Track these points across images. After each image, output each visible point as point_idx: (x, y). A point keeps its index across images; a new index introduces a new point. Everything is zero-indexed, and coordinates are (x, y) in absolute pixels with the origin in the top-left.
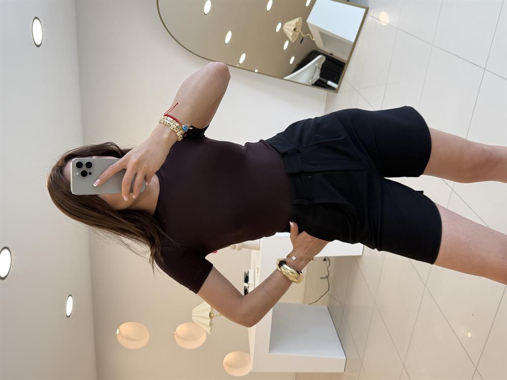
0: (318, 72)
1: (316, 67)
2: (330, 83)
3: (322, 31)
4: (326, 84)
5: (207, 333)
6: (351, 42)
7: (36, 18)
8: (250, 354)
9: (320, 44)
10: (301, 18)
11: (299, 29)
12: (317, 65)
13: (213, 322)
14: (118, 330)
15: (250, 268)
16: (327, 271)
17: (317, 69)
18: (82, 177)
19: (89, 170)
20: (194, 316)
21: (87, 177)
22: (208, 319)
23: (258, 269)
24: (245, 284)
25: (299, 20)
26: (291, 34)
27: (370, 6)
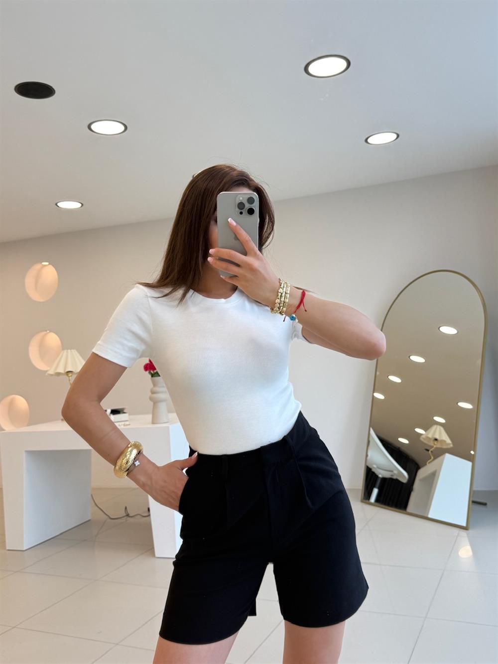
0: (387, 475)
1: (392, 471)
2: (375, 491)
3: (437, 475)
4: (374, 486)
5: (47, 371)
6: (428, 514)
7: (398, 136)
8: (28, 425)
9: (422, 474)
10: (451, 446)
11: (438, 445)
12: (395, 472)
13: (61, 377)
14: (47, 263)
15: (130, 414)
16: (136, 514)
17: (390, 473)
18: (237, 203)
19: (245, 211)
20: (67, 352)
21: (237, 209)
22: (65, 370)
23: (129, 425)
24: (109, 411)
25: (449, 444)
26: (430, 436)
27: (470, 531)
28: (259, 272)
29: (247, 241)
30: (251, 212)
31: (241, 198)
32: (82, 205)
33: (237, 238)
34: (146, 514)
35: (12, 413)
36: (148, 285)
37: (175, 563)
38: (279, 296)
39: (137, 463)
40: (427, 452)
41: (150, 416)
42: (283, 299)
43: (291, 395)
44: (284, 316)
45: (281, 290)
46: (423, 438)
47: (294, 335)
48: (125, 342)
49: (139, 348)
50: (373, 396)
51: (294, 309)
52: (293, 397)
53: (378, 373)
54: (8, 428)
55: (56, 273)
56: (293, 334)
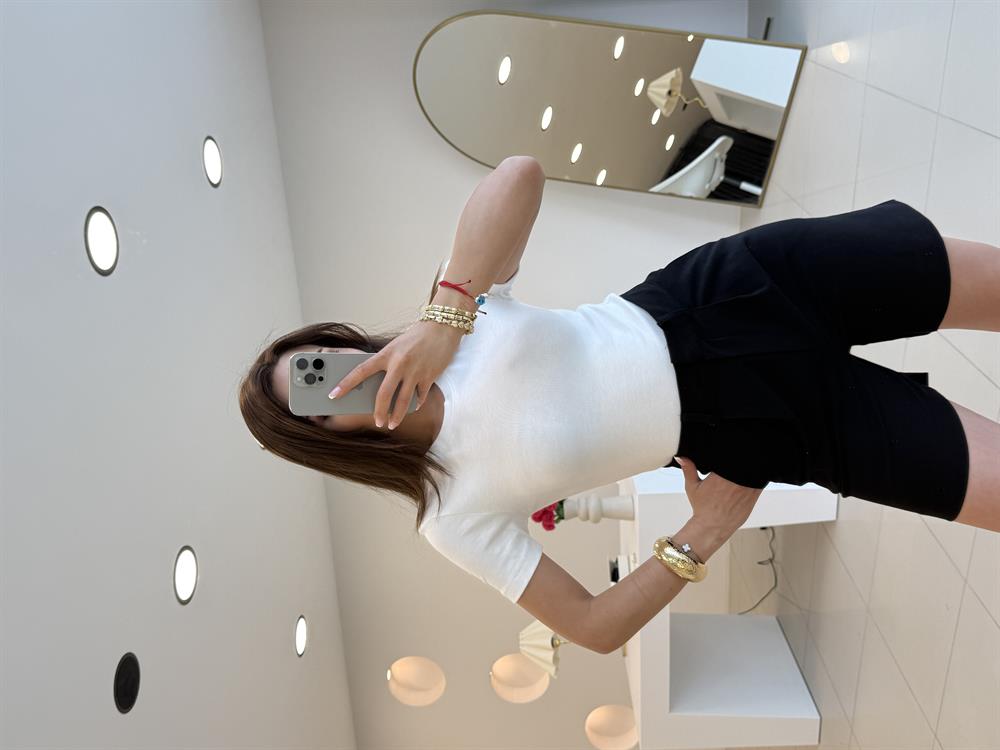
0: (720, 168)
1: (716, 161)
2: (745, 186)
3: (723, 93)
4: (737, 188)
5: (551, 677)
6: (781, 108)
7: (209, 138)
8: (631, 707)
9: (720, 115)
10: (679, 69)
11: (678, 91)
12: (717, 155)
13: (560, 655)
14: (389, 672)
15: (619, 553)
16: (769, 548)
17: (719, 163)
18: (307, 385)
19: (318, 373)
20: (523, 645)
21: (315, 385)
22: (549, 650)
23: (634, 554)
24: (613, 584)
25: (677, 73)
26: (663, 102)
27: (809, 44)
28: (410, 352)
29: (363, 370)
30: (319, 364)
31: (299, 379)
32: (302, 617)
33: (359, 386)
34: (770, 531)
35: (612, 731)
36: (421, 515)
37: (845, 496)
38: (448, 322)
39: (686, 548)
40: (687, 108)
41: (622, 522)
42: (452, 316)
43: (596, 310)
44: (477, 313)
45: (438, 319)
46: (668, 111)
47: (504, 296)
48: (505, 553)
49: (515, 535)
50: (601, 186)
51: (468, 299)
52: (599, 306)
53: (567, 178)
54: (634, 737)
55: (404, 659)
56: (503, 298)
